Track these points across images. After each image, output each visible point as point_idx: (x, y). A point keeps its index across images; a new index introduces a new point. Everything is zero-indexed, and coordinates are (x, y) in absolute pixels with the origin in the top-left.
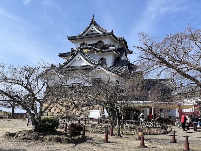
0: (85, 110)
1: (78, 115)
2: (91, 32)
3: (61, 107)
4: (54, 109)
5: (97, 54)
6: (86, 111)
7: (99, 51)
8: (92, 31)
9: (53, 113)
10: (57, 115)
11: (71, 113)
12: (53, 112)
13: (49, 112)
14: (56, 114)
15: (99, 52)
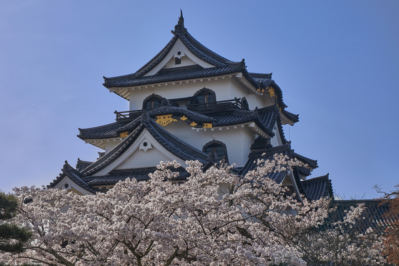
2: (174, 62)
5: (198, 130)
7: (206, 122)
8: (178, 61)
15: (205, 124)
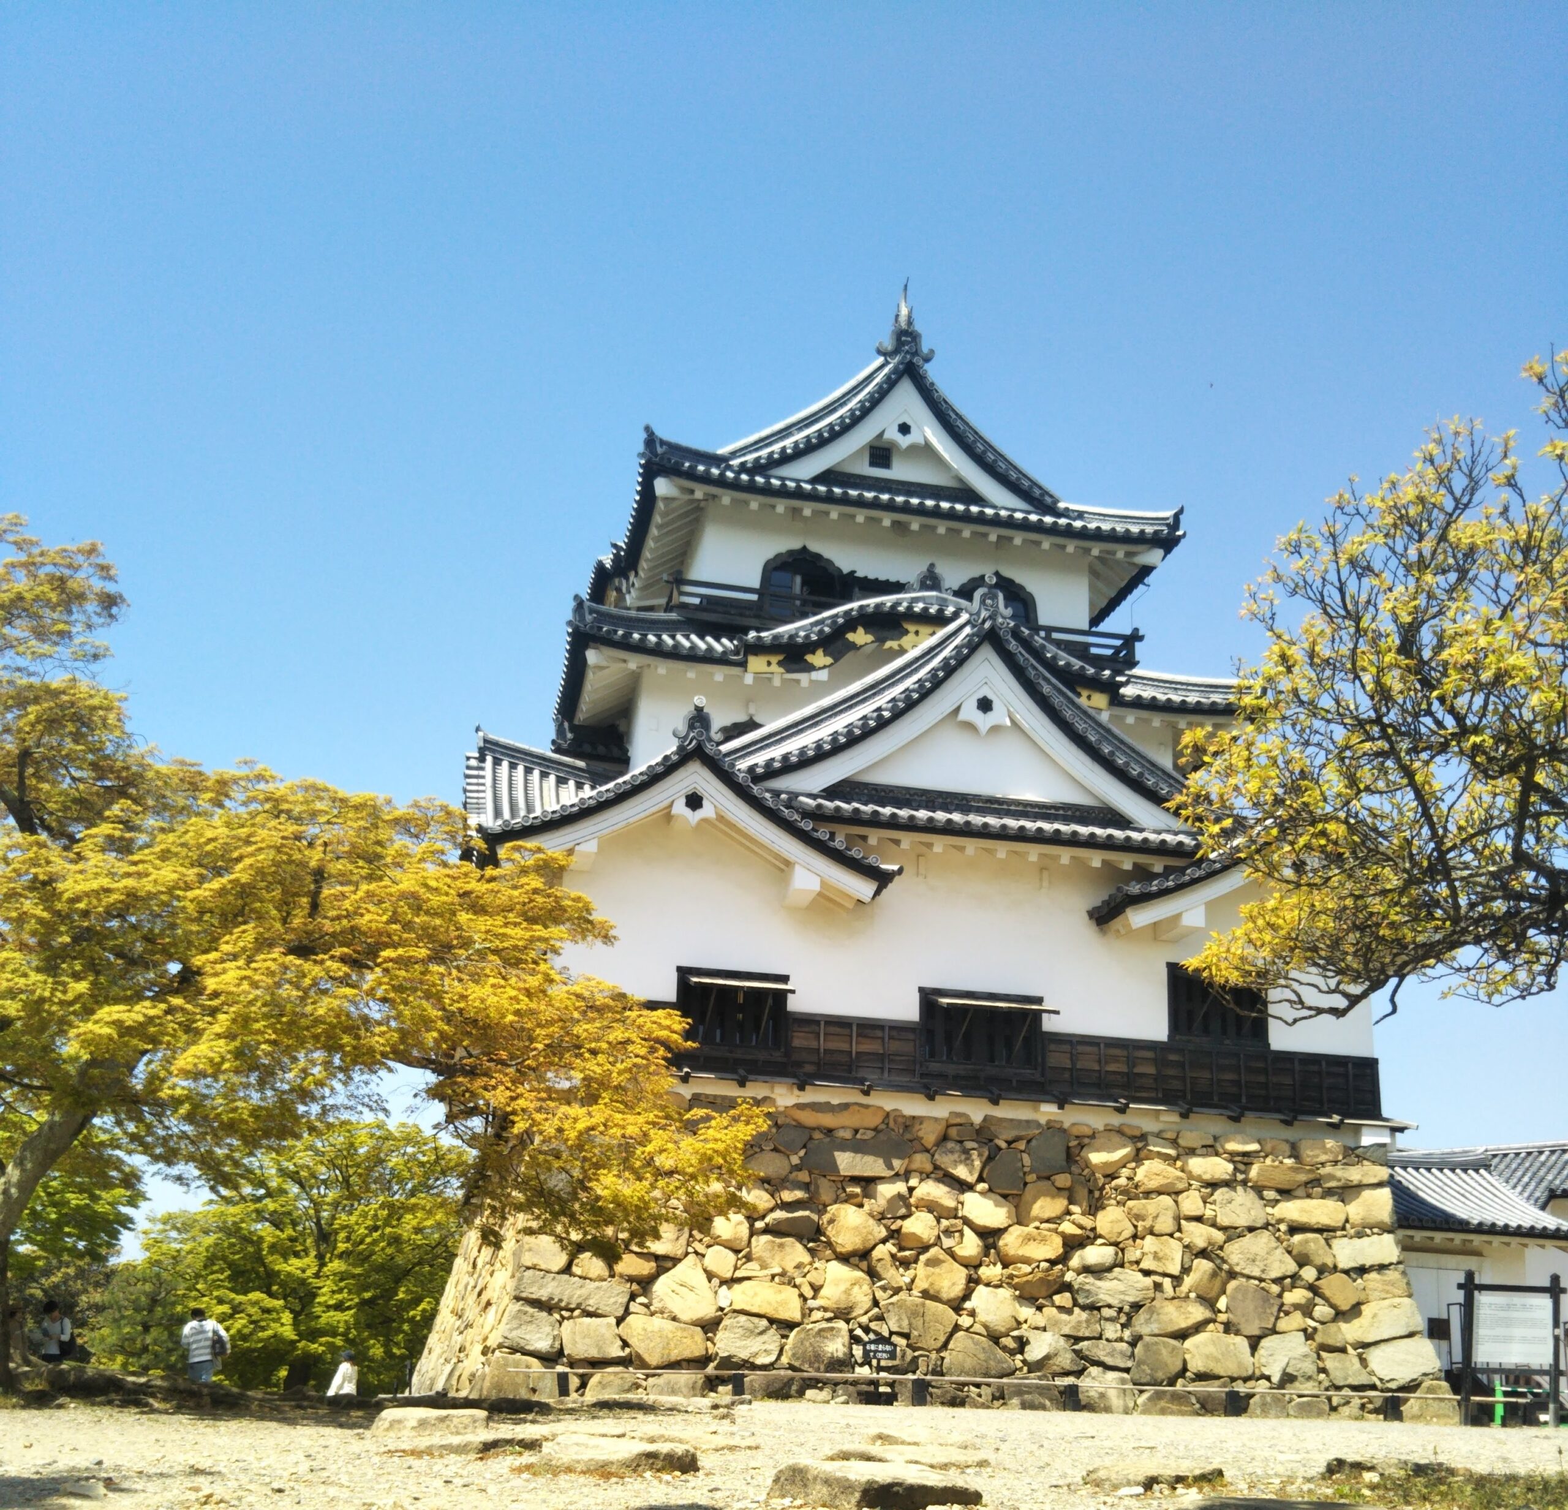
0: (1137, 1307)
1: (1066, 1360)
2: (867, 458)
3: (796, 1252)
4: (710, 1276)
6: (1142, 1316)
9: (709, 1326)
10: (774, 1347)
11: (957, 1328)
12: (708, 1311)
13: (633, 1307)
14: (751, 1333)
